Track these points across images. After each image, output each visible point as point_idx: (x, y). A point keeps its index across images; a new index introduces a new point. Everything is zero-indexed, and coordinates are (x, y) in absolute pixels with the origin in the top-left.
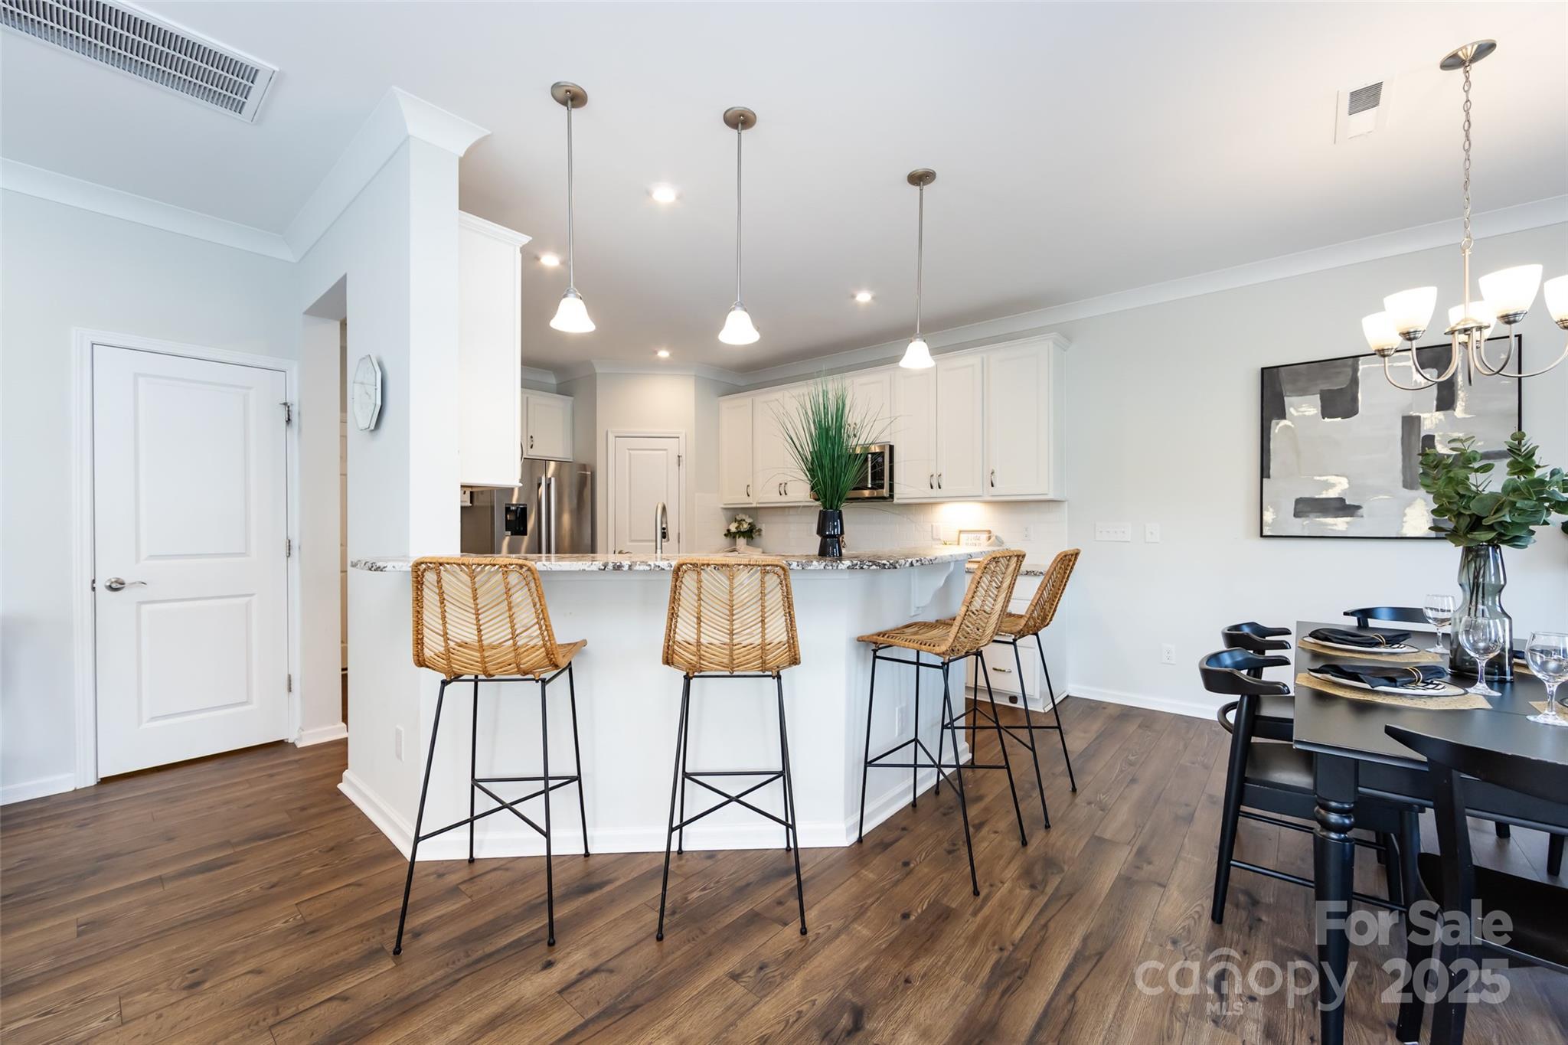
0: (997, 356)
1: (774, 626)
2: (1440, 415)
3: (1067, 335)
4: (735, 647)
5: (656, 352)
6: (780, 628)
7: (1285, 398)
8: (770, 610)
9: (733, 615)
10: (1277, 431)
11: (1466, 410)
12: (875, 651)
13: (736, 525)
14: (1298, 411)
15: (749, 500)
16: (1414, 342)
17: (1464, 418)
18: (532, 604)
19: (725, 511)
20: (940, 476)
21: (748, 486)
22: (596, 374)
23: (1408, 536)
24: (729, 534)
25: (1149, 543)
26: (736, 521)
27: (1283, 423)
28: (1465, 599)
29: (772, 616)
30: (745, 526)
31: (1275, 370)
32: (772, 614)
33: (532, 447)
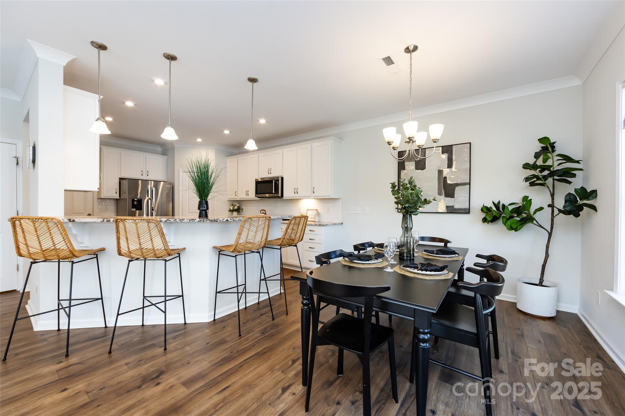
0: (316, 144)
1: (157, 241)
2: (448, 170)
3: (340, 138)
4: (143, 249)
5: (196, 139)
6: (159, 242)
7: (405, 163)
8: (154, 236)
9: (139, 238)
10: (403, 174)
11: (456, 168)
12: (219, 252)
13: (232, 207)
14: (408, 167)
15: (237, 197)
16: (391, 145)
17: (455, 171)
18: (60, 234)
19: (229, 202)
20: (298, 189)
21: (236, 192)
22: (174, 147)
23: (439, 212)
24: (230, 211)
25: (366, 214)
26: (233, 205)
27: (404, 171)
28: (403, 233)
29: (155, 238)
30: (236, 208)
31: (402, 152)
32: (155, 237)
33: (148, 175)
